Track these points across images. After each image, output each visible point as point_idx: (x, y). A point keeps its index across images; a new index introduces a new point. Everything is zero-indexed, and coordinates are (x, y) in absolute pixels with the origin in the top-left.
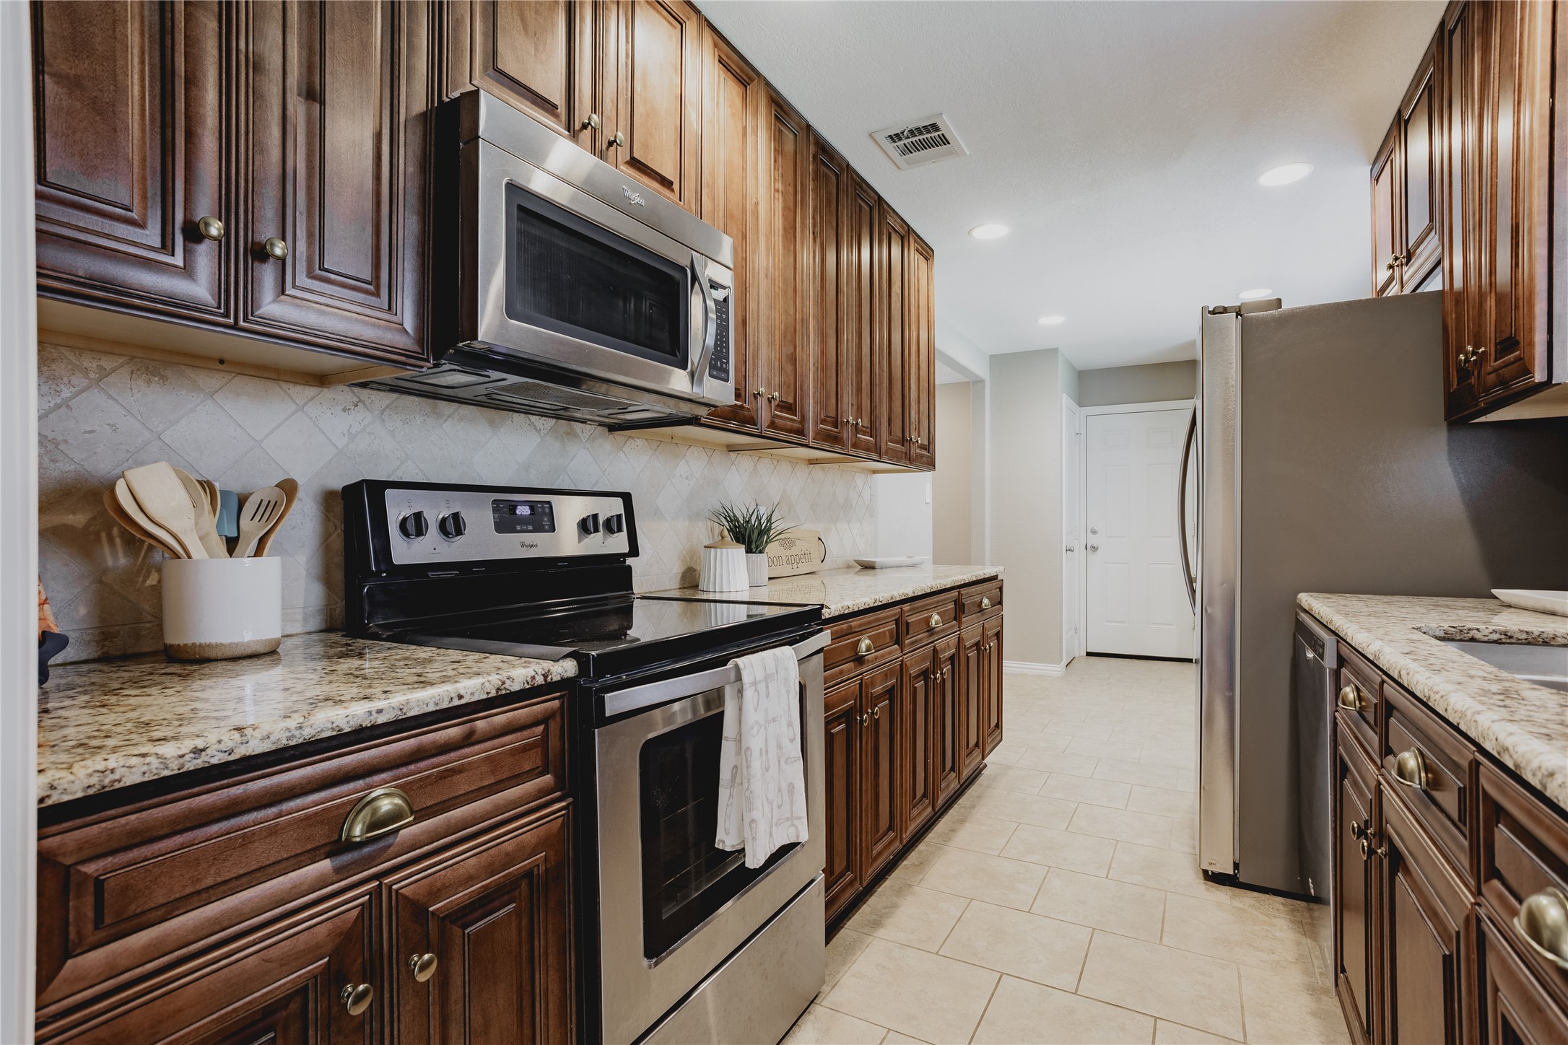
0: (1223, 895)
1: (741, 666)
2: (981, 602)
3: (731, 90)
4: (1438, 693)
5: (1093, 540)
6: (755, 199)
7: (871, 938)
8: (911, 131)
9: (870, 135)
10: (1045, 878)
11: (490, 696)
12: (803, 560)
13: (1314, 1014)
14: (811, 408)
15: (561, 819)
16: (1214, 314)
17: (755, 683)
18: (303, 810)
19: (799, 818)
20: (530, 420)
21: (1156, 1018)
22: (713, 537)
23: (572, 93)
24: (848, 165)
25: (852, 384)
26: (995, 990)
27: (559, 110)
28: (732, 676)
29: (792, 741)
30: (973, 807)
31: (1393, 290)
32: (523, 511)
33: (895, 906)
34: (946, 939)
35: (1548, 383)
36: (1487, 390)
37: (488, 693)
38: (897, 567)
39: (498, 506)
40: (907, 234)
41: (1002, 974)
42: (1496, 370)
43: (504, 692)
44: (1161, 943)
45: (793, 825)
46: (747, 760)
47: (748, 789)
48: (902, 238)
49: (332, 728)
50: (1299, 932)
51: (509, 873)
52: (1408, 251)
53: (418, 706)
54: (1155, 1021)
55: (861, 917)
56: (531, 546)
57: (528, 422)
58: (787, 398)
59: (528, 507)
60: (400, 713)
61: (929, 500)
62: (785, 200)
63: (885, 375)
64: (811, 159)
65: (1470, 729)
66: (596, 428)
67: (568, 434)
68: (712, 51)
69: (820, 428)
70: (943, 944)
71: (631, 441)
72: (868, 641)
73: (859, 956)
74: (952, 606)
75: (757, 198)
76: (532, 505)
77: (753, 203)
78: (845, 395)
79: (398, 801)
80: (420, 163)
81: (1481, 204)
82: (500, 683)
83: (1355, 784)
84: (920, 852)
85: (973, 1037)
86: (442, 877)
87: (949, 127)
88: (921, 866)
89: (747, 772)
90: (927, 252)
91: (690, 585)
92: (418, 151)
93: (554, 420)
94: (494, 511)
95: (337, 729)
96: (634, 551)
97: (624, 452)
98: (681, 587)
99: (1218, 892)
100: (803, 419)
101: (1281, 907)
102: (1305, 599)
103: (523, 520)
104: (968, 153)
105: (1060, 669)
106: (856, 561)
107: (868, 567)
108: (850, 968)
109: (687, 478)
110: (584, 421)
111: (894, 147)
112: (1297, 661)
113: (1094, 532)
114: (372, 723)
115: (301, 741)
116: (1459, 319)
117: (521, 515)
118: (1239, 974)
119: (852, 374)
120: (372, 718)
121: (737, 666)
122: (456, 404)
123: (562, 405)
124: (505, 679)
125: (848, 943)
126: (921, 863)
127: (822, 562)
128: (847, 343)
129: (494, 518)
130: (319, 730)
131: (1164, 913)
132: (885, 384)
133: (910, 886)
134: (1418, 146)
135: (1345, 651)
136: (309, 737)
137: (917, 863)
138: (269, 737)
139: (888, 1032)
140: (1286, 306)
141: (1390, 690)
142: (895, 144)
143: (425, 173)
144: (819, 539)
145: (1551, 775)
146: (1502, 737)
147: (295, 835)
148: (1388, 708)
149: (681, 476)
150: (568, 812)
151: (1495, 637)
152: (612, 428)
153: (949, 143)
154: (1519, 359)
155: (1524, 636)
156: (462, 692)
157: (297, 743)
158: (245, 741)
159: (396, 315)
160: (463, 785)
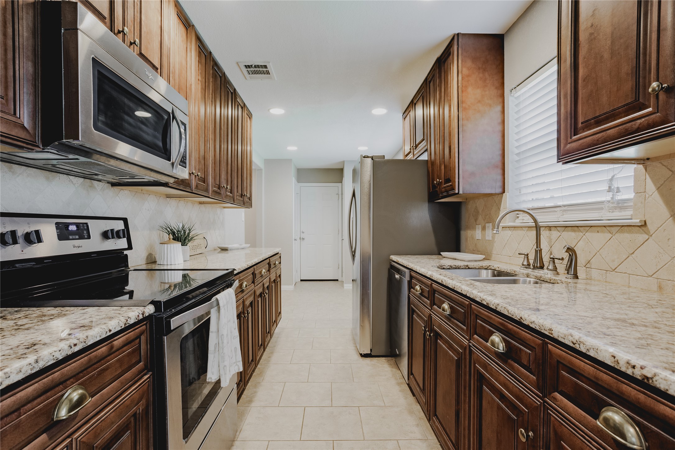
0: (368, 360)
1: (219, 299)
2: (275, 263)
3: (182, 29)
4: (457, 286)
5: (303, 236)
6: (190, 83)
7: (250, 407)
8: (255, 66)
9: (237, 63)
10: (310, 368)
11: (122, 328)
12: (198, 248)
13: (400, 391)
14: (210, 180)
15: (147, 383)
16: (364, 158)
17: (224, 306)
18: (32, 409)
19: (239, 361)
20: (70, 178)
21: (359, 407)
22: (160, 238)
23: (113, 13)
24: (224, 73)
25: (225, 170)
26: (304, 413)
27: (106, 20)
28: (215, 304)
29: (235, 329)
30: (275, 346)
31: (410, 157)
32: (73, 228)
33: (255, 392)
34: (280, 400)
35: (458, 193)
36: (442, 193)
37: (121, 327)
38: (237, 249)
39: (58, 225)
40: (244, 107)
41: (305, 407)
42: (445, 187)
43: (127, 325)
44: (354, 382)
45: (237, 365)
46: (222, 340)
47: (222, 353)
48: (242, 108)
49: (53, 359)
50: (391, 367)
51: (128, 415)
52: (416, 145)
53: (93, 339)
54: (359, 408)
55: (243, 400)
56: (79, 247)
57: (69, 180)
58: (202, 176)
59: (75, 226)
60: (84, 344)
61: (243, 220)
62: (202, 85)
63: (236, 166)
64: (211, 68)
65: (471, 295)
66: (105, 184)
67: (91, 187)
68: (174, 8)
69: (214, 189)
70: (280, 402)
71: (122, 191)
72: (245, 283)
73: (247, 416)
74: (268, 265)
75: (191, 82)
76: (77, 225)
77: (190, 84)
78: (222, 175)
79: (80, 391)
80: (32, 32)
81: (440, 137)
82: (126, 321)
83: (419, 316)
84: (259, 368)
85: (301, 433)
86: (100, 427)
87: (271, 68)
88: (261, 374)
89: (222, 345)
90: (250, 116)
91: (150, 262)
92: (31, 24)
93: (83, 179)
94: (57, 228)
95: (56, 359)
96: (130, 247)
97: (119, 197)
98: (146, 263)
99: (366, 360)
100: (208, 185)
101: (385, 361)
102: (394, 258)
103: (73, 233)
104: (276, 80)
105: (293, 287)
106: (218, 247)
107: (224, 250)
108: (245, 422)
109: (148, 210)
110: (99, 181)
111: (246, 70)
112: (391, 278)
113: (303, 232)
114: (72, 352)
115: (38, 369)
116: (433, 170)
117: (72, 230)
118: (378, 385)
119: (225, 166)
120: (72, 349)
121: (217, 300)
122: (25, 167)
123: (94, 172)
124: (127, 318)
125: (240, 412)
126: (261, 373)
127: (206, 248)
128: (223, 152)
129: (57, 232)
130: (47, 361)
131: (352, 371)
132: (236, 171)
133: (259, 383)
134: (419, 111)
135: (414, 274)
136: (42, 366)
137: (259, 373)
138: (21, 371)
139: (269, 442)
140: (386, 158)
141: (435, 286)
142: (247, 69)
143: (35, 38)
144: (204, 238)
145: (498, 305)
146: (481, 296)
147: (29, 425)
148: (434, 291)
149: (145, 209)
150: (150, 379)
151: (448, 267)
152: (113, 185)
153: (270, 74)
154: (451, 185)
155: (455, 267)
156: (111, 328)
157: (36, 371)
158: (8, 376)
159: (20, 118)
160: (108, 376)
